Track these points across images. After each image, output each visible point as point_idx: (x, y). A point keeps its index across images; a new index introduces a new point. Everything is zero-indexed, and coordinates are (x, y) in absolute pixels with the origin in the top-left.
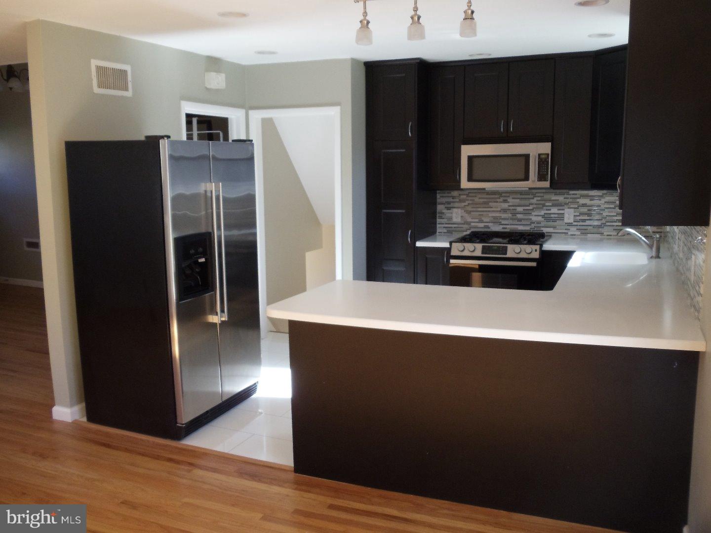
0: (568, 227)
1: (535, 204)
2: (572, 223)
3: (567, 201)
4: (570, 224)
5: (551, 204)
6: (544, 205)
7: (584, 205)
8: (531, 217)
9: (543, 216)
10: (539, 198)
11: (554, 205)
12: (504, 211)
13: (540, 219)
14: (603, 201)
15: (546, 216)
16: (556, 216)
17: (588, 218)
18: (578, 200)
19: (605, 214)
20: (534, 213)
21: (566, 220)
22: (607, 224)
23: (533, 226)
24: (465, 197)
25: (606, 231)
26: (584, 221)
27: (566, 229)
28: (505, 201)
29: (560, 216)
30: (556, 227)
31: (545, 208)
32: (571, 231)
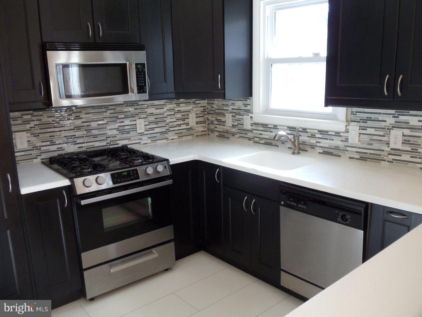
0: (141, 137)
1: (109, 118)
2: (144, 133)
3: (137, 111)
4: (142, 134)
5: (123, 116)
6: (117, 118)
7: (152, 114)
8: (106, 132)
9: (117, 129)
10: (112, 111)
11: (126, 117)
12: (78, 128)
13: (115, 132)
14: (165, 109)
15: (121, 128)
16: (129, 127)
17: (155, 126)
18: (146, 110)
19: (168, 121)
20: (108, 128)
21: (139, 131)
22: (171, 129)
23: (109, 140)
24: (29, 117)
25: (171, 135)
26: (153, 129)
27: (139, 139)
28: (78, 118)
29: (133, 127)
30: (130, 139)
31: (118, 121)
32: (144, 140)
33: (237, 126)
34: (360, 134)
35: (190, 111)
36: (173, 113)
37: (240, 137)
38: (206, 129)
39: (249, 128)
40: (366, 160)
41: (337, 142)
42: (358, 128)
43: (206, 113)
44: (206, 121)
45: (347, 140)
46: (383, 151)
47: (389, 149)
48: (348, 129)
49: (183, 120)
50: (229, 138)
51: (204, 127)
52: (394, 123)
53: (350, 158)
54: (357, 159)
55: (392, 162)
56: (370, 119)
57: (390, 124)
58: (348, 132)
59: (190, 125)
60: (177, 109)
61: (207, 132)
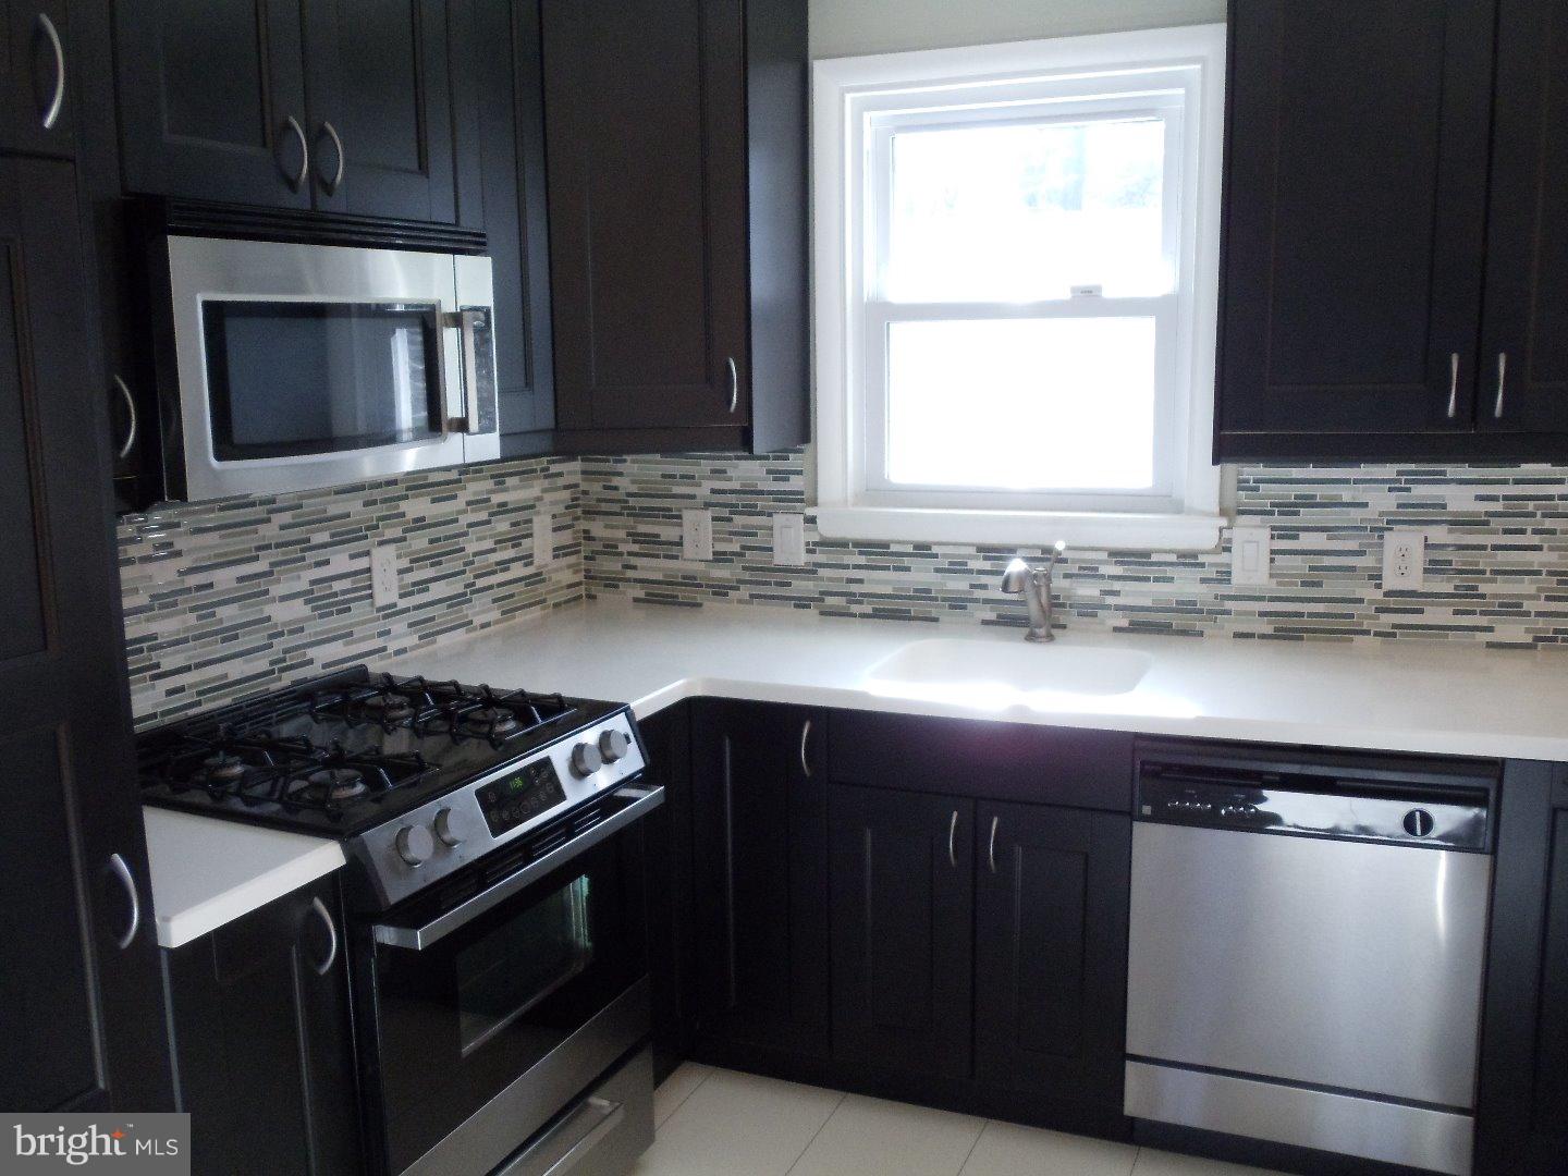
0: (386, 625)
1: (278, 546)
2: (395, 605)
3: (374, 513)
4: (390, 611)
5: (323, 537)
6: (305, 544)
7: (420, 523)
8: (266, 610)
9: (307, 596)
10: (288, 517)
11: (336, 541)
12: (166, 600)
13: (299, 609)
14: (460, 503)
15: (319, 591)
16: (346, 584)
17: (431, 573)
18: (404, 506)
19: (471, 548)
20: (277, 590)
21: (382, 599)
22: (480, 583)
25: (482, 610)
26: (423, 585)
27: (379, 635)
28: (165, 551)
29: (362, 581)
30: (351, 634)
31: (311, 557)
32: (396, 638)
33: (741, 555)
34: (1273, 552)
35: (532, 507)
36: (483, 516)
37: (752, 596)
38: (580, 577)
39: (801, 559)
40: (1302, 638)
41: (1186, 586)
42: (1267, 533)
43: (579, 511)
44: (579, 544)
45: (1225, 576)
46: (1361, 601)
47: (1378, 595)
48: (1229, 540)
49: (515, 541)
50: (700, 605)
51: (574, 568)
52: (1394, 509)
53: (1238, 635)
54: (1263, 636)
55: (1394, 635)
56: (1308, 502)
57: (1382, 514)
58: (1228, 550)
59: (537, 561)
60: (496, 499)
61: (583, 587)
